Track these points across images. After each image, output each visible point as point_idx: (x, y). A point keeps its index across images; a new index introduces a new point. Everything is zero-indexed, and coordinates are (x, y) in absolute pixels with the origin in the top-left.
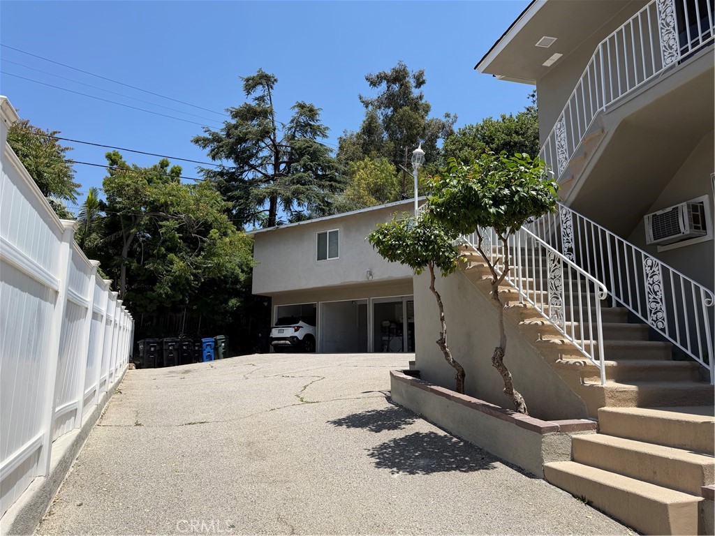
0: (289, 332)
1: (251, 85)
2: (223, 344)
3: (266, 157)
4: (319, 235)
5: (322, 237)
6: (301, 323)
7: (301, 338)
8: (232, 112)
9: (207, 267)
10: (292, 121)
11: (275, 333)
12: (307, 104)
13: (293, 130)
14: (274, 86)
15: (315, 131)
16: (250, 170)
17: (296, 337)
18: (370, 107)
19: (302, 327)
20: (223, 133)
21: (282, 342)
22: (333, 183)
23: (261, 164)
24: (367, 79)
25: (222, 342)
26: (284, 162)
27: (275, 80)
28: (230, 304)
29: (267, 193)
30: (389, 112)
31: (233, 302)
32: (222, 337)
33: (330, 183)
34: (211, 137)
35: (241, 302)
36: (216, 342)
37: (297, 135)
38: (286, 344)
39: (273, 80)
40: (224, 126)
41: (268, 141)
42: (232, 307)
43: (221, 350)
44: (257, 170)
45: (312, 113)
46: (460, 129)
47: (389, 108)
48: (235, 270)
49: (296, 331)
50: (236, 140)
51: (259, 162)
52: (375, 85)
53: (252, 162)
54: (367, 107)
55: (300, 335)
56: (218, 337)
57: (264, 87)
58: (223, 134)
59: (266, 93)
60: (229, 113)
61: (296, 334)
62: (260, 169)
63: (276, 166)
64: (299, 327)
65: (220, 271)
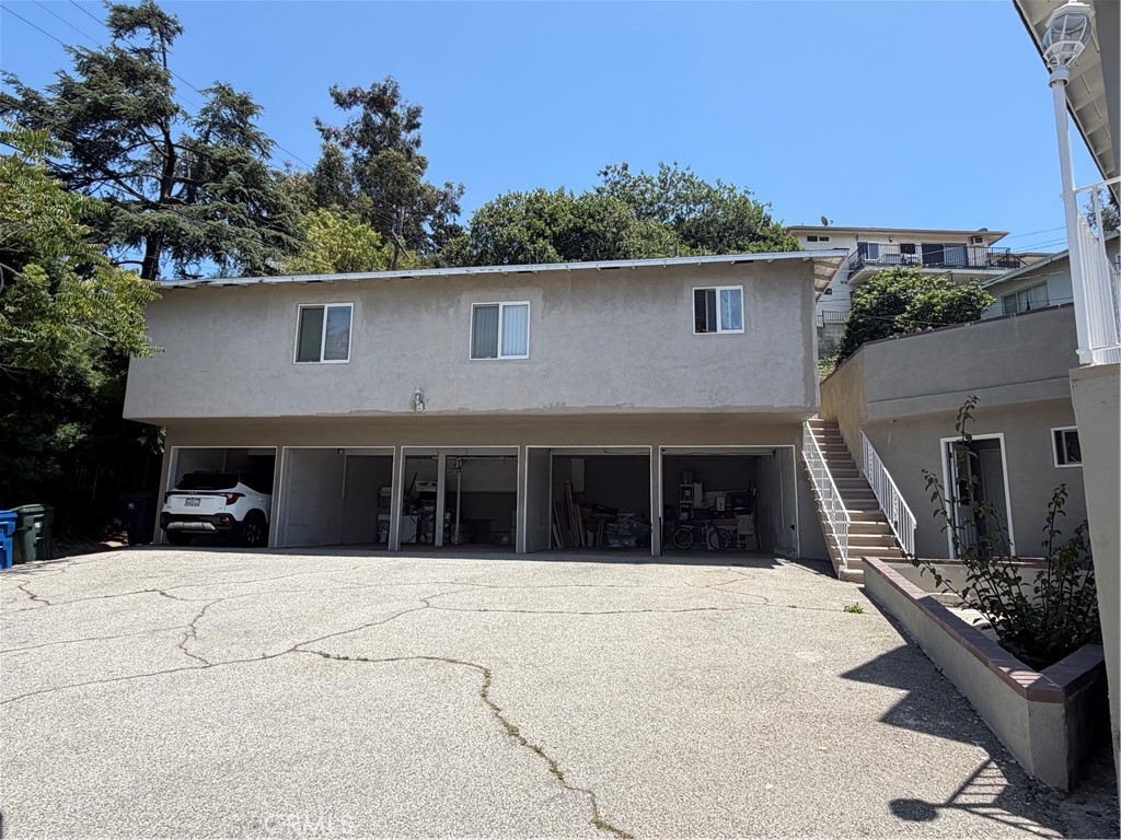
0: (213, 504)
1: (124, 22)
2: (38, 525)
3: (145, 163)
4: (304, 310)
5: (310, 318)
6: (240, 487)
7: (239, 517)
8: (78, 56)
9: (19, 344)
10: (205, 111)
11: (177, 504)
12: (237, 91)
13: (206, 127)
14: (174, 40)
15: (248, 139)
16: (106, 179)
17: (230, 516)
18: (332, 140)
19: (243, 495)
20: (51, 95)
21: (194, 524)
22: (284, 236)
23: (133, 174)
24: (332, 95)
25: (36, 520)
26: (180, 181)
27: (179, 30)
28: (60, 434)
29: (154, 222)
30: (364, 153)
31: (68, 431)
32: (35, 507)
33: (278, 234)
34: (20, 98)
35: (88, 432)
36: (19, 520)
37: (211, 139)
38: (203, 529)
39: (172, 27)
40: (57, 81)
41: (155, 132)
42: (65, 442)
43: (32, 538)
44: (121, 183)
45: (244, 107)
46: (500, 195)
47: (364, 148)
48: (80, 361)
49: (230, 502)
50: (89, 108)
51: (130, 169)
52: (341, 105)
53: (113, 166)
54: (327, 138)
55: (238, 511)
56: (25, 508)
57: (153, 33)
58: (50, 98)
59: (156, 46)
60: (73, 56)
61: (230, 509)
62: (128, 183)
63: (166, 184)
64: (237, 496)
65: (56, 355)
